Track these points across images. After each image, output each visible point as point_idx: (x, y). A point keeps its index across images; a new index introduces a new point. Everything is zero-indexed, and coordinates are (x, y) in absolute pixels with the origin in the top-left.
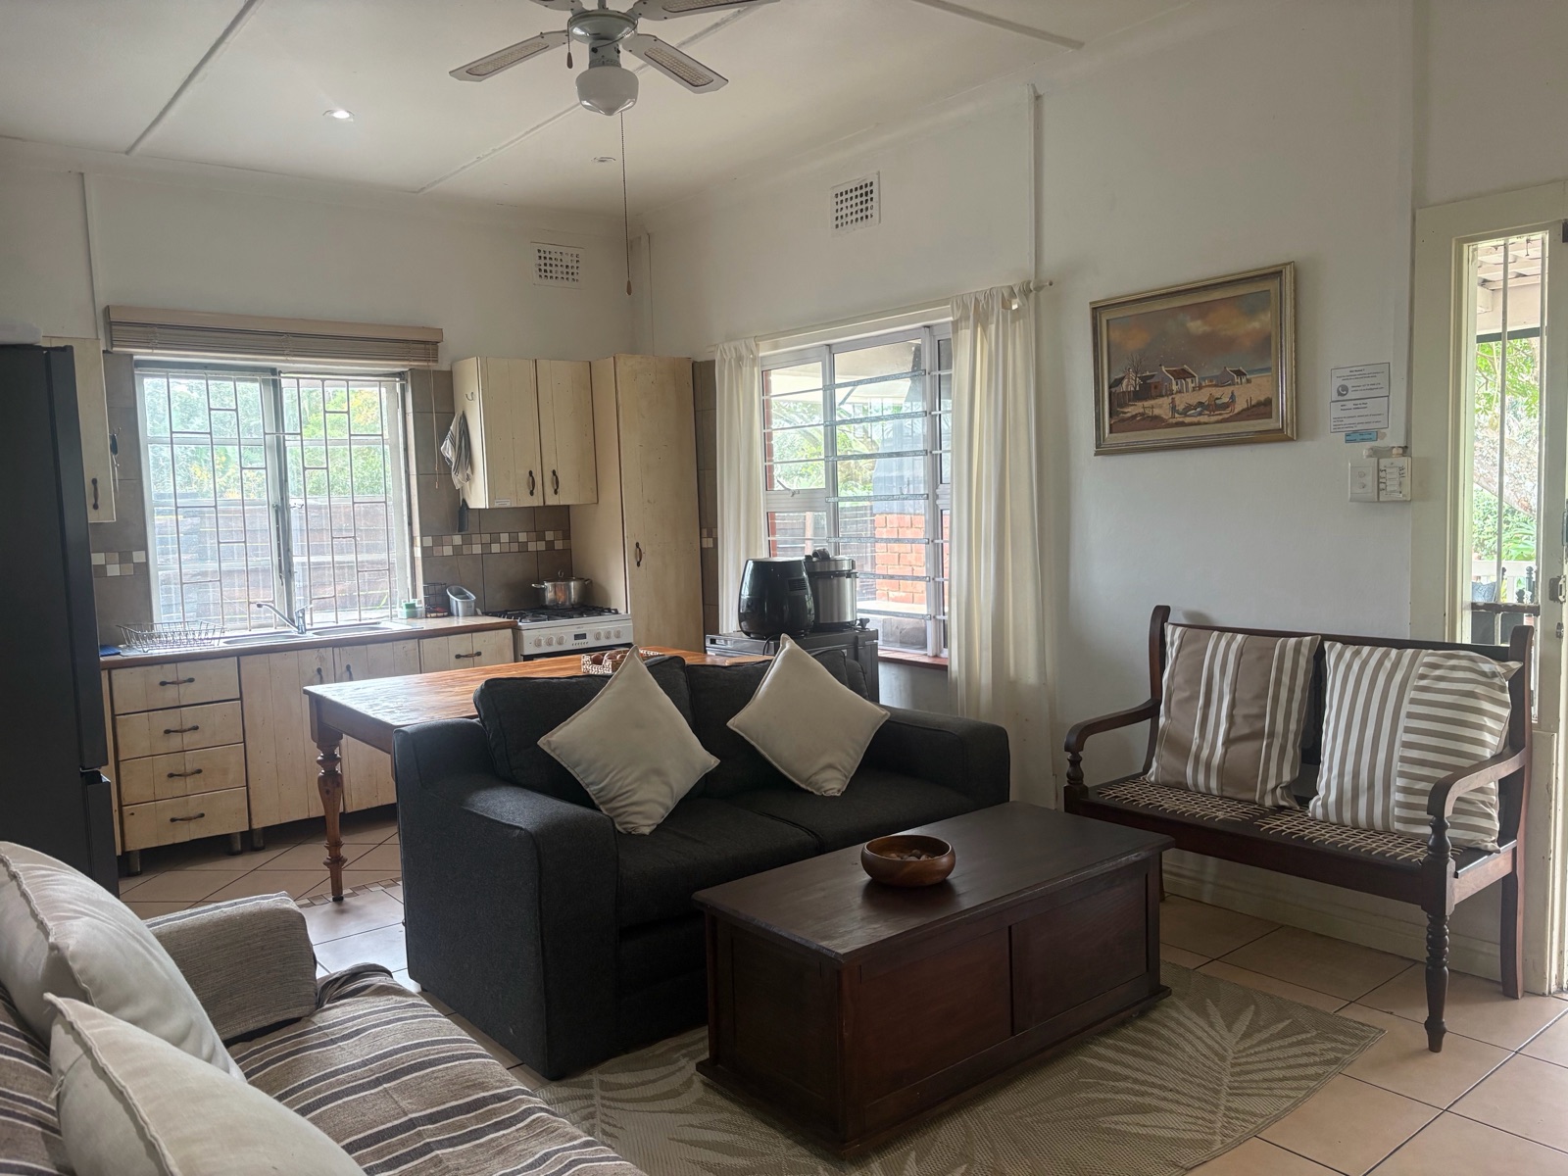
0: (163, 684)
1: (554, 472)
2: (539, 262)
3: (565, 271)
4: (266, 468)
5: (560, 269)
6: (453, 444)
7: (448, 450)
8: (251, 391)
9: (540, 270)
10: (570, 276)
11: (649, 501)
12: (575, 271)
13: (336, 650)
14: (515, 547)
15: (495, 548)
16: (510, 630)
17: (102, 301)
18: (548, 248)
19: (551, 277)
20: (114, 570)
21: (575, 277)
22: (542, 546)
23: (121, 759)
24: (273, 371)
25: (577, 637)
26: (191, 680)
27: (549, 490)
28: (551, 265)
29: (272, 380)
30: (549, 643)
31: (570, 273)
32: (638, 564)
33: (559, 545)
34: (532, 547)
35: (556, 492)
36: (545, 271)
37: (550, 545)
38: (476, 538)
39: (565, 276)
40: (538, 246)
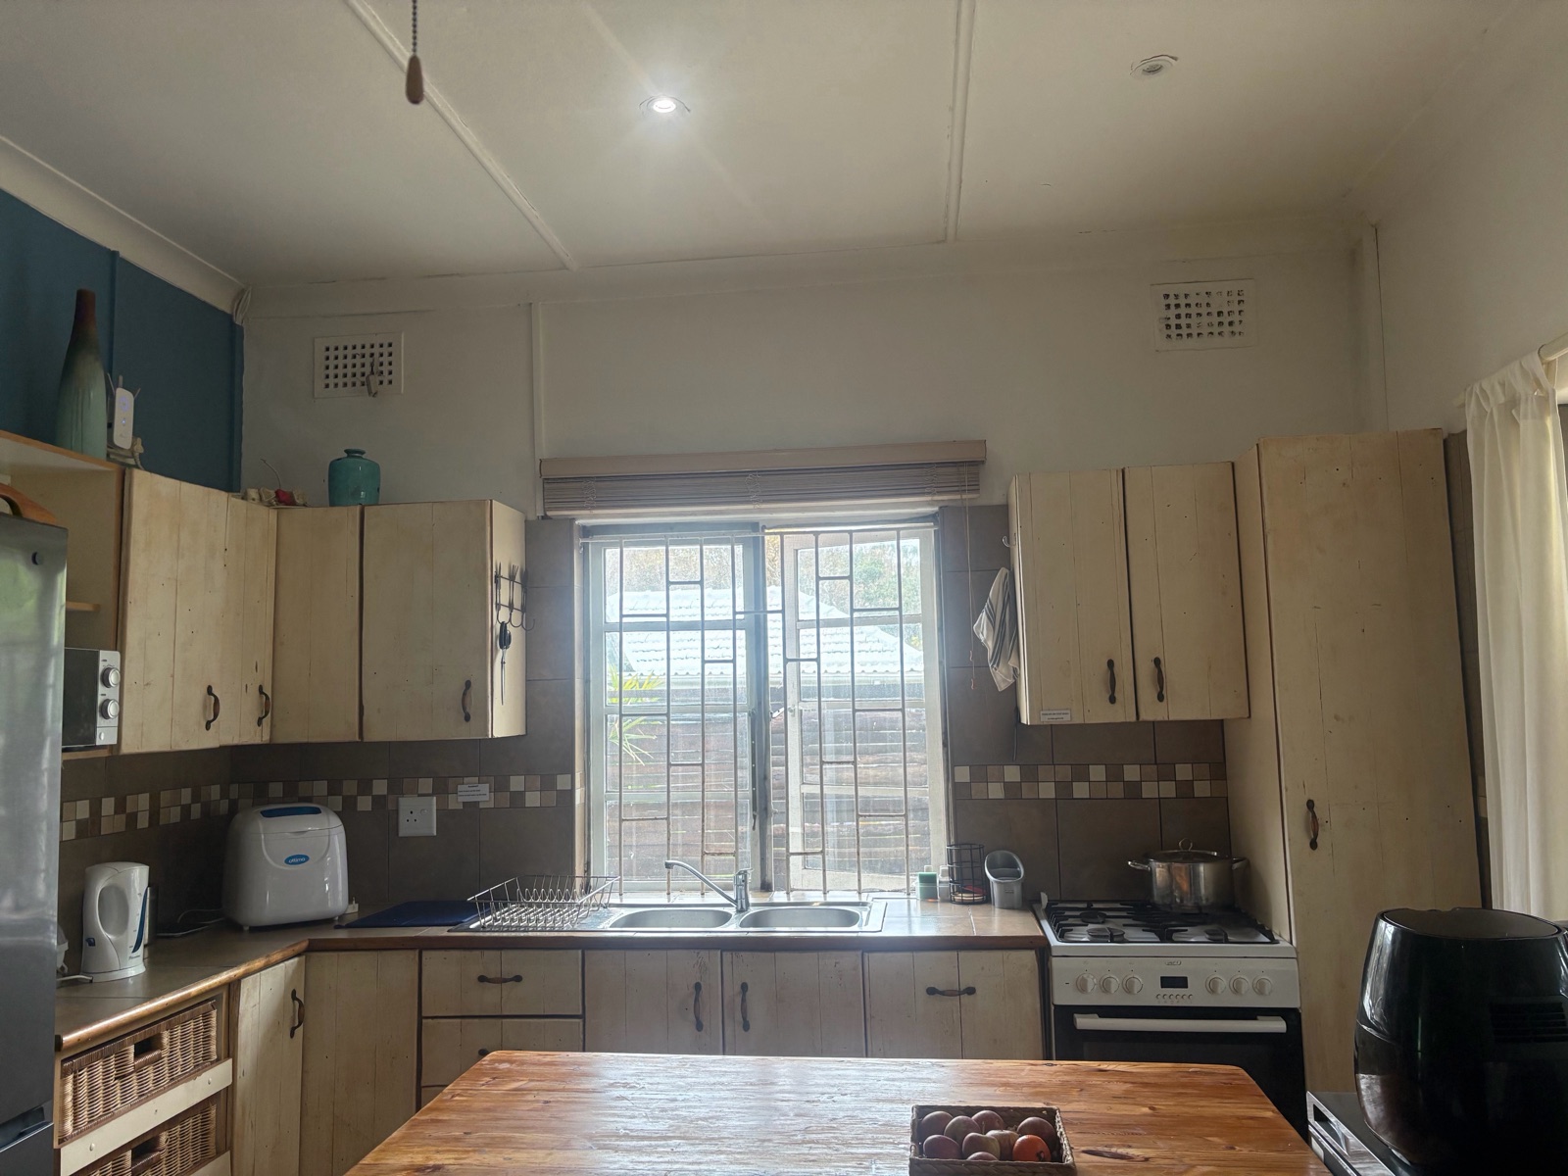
0: (482, 979)
1: (1157, 662)
2: (1166, 313)
3: (1216, 319)
4: (734, 661)
5: (1205, 319)
6: (991, 619)
7: (983, 630)
8: (723, 557)
9: (1168, 326)
10: (1226, 329)
11: (1337, 718)
12: (1236, 318)
13: (727, 956)
14: (1117, 790)
15: (1081, 790)
16: (1032, 953)
17: (544, 451)
18: (1182, 289)
19: (1189, 335)
20: (533, 799)
21: (1236, 328)
22: (1168, 789)
23: (423, 1084)
24: (754, 526)
25: (1167, 982)
26: (518, 979)
27: (1148, 693)
28: (1188, 316)
29: (752, 537)
30: (1105, 986)
31: (1226, 323)
32: (1314, 845)
33: (1202, 789)
34: (1149, 790)
35: (1161, 698)
36: (1178, 327)
37: (1185, 789)
38: (1043, 771)
39: (1216, 330)
40: (1165, 290)
